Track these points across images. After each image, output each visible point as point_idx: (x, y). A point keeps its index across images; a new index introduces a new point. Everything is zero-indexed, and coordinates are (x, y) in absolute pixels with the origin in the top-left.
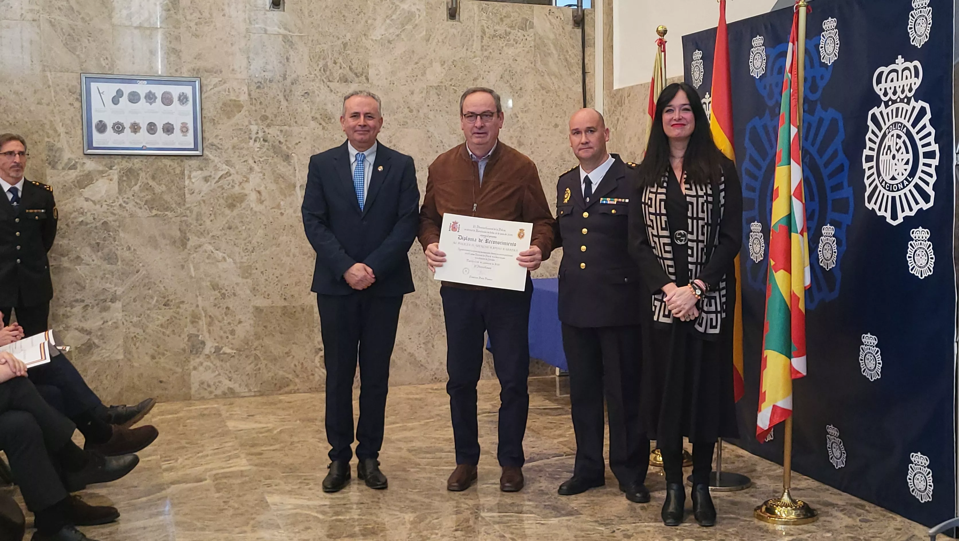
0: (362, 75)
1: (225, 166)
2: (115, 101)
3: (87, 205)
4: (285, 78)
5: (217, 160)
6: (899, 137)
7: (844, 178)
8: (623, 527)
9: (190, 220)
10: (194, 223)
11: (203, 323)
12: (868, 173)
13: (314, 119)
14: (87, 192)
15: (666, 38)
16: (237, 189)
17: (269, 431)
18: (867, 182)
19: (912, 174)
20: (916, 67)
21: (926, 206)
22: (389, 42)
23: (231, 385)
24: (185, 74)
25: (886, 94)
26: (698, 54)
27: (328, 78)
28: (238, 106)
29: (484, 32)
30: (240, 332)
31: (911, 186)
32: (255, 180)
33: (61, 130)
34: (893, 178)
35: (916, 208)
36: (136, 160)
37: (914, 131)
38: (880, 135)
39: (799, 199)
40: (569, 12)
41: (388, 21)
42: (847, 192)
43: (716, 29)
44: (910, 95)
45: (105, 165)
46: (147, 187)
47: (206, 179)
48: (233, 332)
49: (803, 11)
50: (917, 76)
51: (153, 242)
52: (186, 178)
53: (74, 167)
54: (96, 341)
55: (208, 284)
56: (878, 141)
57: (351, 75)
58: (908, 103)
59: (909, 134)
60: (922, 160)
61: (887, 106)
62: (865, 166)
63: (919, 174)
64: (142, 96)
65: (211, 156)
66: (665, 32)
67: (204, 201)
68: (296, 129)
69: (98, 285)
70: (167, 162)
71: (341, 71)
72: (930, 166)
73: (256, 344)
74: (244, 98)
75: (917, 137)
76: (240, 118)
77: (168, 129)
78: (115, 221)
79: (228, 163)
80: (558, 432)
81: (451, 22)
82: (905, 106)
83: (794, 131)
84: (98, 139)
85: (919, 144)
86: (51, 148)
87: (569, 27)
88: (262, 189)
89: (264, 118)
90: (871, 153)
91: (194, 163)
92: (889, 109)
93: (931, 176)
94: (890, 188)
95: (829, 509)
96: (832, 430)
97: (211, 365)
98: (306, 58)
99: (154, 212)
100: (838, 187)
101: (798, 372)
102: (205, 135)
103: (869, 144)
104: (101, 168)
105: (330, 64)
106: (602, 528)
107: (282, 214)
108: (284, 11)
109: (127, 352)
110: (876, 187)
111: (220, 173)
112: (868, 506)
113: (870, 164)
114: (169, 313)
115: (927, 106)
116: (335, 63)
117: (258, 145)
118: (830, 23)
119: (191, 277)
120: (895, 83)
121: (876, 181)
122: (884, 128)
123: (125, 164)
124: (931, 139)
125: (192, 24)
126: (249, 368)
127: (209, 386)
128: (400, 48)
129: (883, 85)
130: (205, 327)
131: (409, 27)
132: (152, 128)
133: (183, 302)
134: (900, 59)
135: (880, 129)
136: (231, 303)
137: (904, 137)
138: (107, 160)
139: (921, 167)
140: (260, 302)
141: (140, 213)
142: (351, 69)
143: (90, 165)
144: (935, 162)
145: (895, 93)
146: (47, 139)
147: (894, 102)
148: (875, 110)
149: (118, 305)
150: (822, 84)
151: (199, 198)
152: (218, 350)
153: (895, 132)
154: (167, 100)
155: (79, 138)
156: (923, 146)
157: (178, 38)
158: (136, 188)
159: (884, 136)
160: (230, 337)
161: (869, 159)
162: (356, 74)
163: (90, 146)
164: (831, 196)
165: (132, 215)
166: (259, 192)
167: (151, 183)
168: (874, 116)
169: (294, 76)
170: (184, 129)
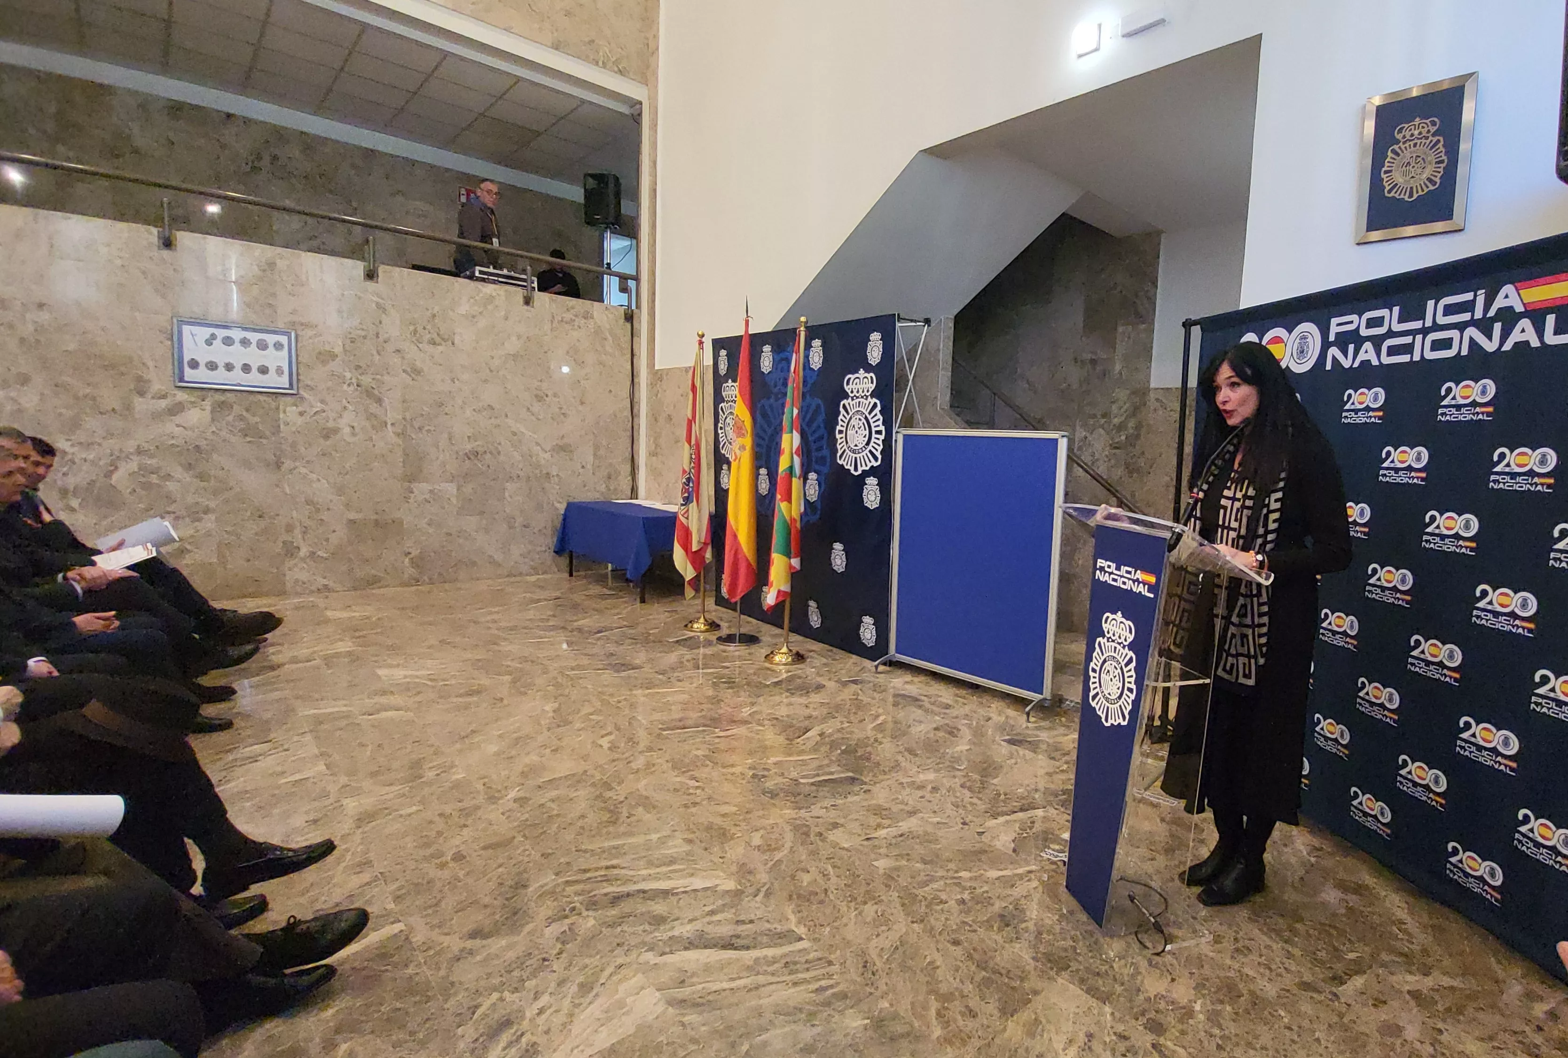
0: (448, 340)
1: (319, 404)
2: (209, 343)
3: (177, 431)
4: (377, 337)
5: (311, 398)
6: (860, 419)
7: (824, 442)
8: (676, 674)
9: (284, 447)
10: (289, 449)
11: (297, 532)
12: (839, 441)
13: (404, 371)
14: (178, 419)
15: (704, 339)
16: (331, 424)
17: (368, 618)
18: (839, 447)
19: (868, 443)
20: (871, 377)
21: (876, 464)
22: (474, 317)
23: (325, 582)
24: (281, 325)
25: (852, 392)
26: (723, 353)
27: (417, 340)
28: (334, 357)
29: (553, 317)
30: (334, 539)
31: (867, 451)
32: (348, 418)
33: (151, 364)
34: (856, 446)
35: (869, 465)
36: (228, 395)
37: (869, 417)
38: (848, 418)
39: (798, 455)
40: (622, 310)
41: (472, 300)
42: (825, 452)
43: (742, 336)
44: (868, 394)
45: (198, 397)
46: (241, 418)
47: (301, 414)
48: (327, 540)
49: (803, 334)
50: (872, 383)
51: (247, 464)
52: (281, 412)
53: (164, 397)
54: (189, 547)
55: (303, 500)
56: (846, 421)
57: (438, 340)
58: (866, 399)
59: (866, 418)
60: (874, 435)
61: (853, 399)
62: (838, 436)
63: (872, 444)
64: (237, 340)
65: (305, 395)
66: (703, 336)
67: (299, 432)
68: (386, 378)
69: (190, 499)
70: (261, 398)
71: (429, 336)
72: (878, 439)
73: (350, 549)
74: (338, 350)
75: (871, 421)
76: (335, 366)
77: (263, 370)
78: (207, 445)
79: (322, 401)
80: (616, 611)
81: (526, 307)
82: (865, 401)
83: (796, 411)
84: (189, 373)
85: (873, 425)
86: (139, 379)
87: (623, 320)
88: (355, 424)
89: (358, 367)
90: (842, 429)
91: (289, 399)
92: (854, 402)
93: (879, 445)
94: (854, 452)
95: (811, 654)
96: (812, 604)
97: (305, 566)
98: (398, 322)
99: (248, 439)
100: (820, 449)
101: (795, 568)
102: (301, 377)
103: (840, 423)
104: (193, 399)
105: (420, 329)
106: (660, 677)
107: (374, 446)
108: (377, 282)
109: (221, 556)
110: (845, 451)
111: (315, 410)
112: (835, 650)
113: (841, 436)
114: (263, 524)
115: (878, 402)
116: (424, 328)
117: (352, 388)
118: (817, 343)
119: (286, 494)
120: (858, 386)
121: (845, 447)
122: (851, 413)
123: (219, 397)
124: (880, 423)
125: (289, 286)
126: (344, 568)
127: (304, 583)
128: (482, 323)
129: (850, 386)
130: (300, 536)
131: (490, 307)
132: (246, 368)
133: (278, 515)
134: (862, 371)
135: (848, 413)
136: (325, 516)
137: (864, 420)
138: (199, 393)
139: (873, 440)
140: (352, 516)
141: (233, 439)
142: (438, 335)
143: (181, 396)
144: (882, 437)
145: (858, 392)
146: (135, 371)
147: (857, 397)
148: (845, 402)
149: (212, 517)
150: (810, 382)
151: (294, 429)
152: (313, 554)
153: (858, 417)
154: (262, 346)
155: (170, 372)
156: (875, 427)
157: (274, 295)
158: (230, 418)
159: (851, 418)
160: (324, 543)
161: (841, 432)
162: (443, 339)
163: (181, 380)
164: (814, 454)
165: (224, 440)
166: (353, 427)
167: (244, 413)
168: (844, 405)
169: (386, 336)
170: (280, 372)
